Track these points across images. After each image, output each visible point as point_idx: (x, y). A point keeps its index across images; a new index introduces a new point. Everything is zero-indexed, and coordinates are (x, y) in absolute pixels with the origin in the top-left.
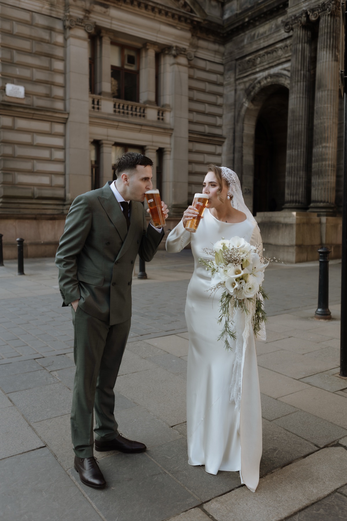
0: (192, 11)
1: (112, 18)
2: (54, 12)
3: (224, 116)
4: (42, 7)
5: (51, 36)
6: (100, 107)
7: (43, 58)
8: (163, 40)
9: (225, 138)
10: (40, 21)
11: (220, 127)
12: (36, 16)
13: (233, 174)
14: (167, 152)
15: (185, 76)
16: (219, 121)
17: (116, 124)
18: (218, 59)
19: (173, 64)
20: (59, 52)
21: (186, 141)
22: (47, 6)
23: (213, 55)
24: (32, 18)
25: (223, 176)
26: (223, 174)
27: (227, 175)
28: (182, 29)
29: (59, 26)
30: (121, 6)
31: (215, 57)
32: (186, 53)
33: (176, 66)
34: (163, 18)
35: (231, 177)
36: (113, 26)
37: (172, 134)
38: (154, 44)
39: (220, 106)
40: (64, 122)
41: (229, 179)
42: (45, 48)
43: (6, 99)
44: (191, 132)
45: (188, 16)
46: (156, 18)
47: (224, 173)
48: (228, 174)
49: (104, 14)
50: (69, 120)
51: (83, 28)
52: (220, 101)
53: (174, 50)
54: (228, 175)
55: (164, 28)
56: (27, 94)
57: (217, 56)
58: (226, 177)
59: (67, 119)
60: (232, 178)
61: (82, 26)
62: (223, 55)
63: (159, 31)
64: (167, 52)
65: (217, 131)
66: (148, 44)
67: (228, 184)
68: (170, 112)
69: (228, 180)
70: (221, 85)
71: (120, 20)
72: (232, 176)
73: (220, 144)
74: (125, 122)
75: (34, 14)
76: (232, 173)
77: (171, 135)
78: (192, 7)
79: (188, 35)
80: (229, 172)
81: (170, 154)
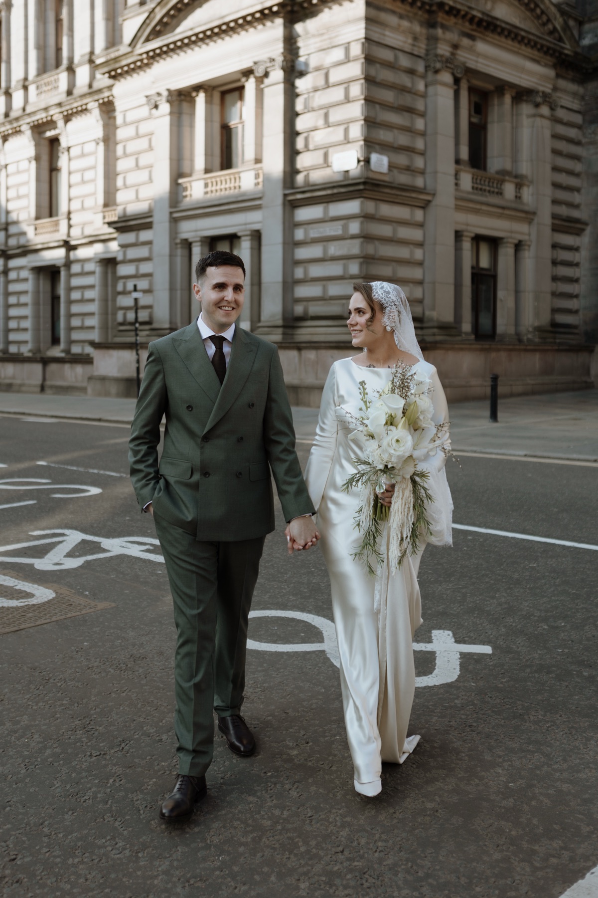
0: (560, 39)
1: (479, 55)
2: (416, 49)
3: (583, 191)
4: (405, 42)
5: (413, 83)
6: (459, 182)
7: (405, 114)
8: (525, 81)
9: (586, 224)
10: (405, 62)
11: (577, 207)
12: (400, 55)
13: (391, 292)
14: (526, 247)
15: (547, 133)
16: (576, 198)
17: (478, 207)
18: (576, 106)
19: (534, 116)
20: (420, 105)
21: (548, 230)
22: (410, 41)
23: (571, 99)
24: (396, 57)
25: (375, 297)
26: (375, 294)
27: (381, 295)
28: (546, 65)
29: (421, 68)
30: (487, 36)
31: (573, 102)
32: (551, 100)
33: (538, 119)
34: (528, 51)
35: (387, 297)
36: (479, 65)
37: (533, 220)
38: (512, 86)
39: (577, 175)
40: (425, 206)
41: (385, 299)
42: (407, 100)
43: (371, 175)
44: (554, 216)
45: (558, 48)
46: (520, 51)
47: (377, 292)
48: (383, 292)
49: (471, 50)
50: (433, 203)
51: (451, 71)
52: (578, 167)
53: (540, 97)
54: (384, 294)
55: (530, 65)
56: (391, 166)
57: (576, 101)
58: (380, 297)
59: (429, 201)
60: (390, 297)
61: (450, 68)
62: (583, 98)
63: (523, 70)
64: (525, 98)
65: (575, 214)
66: (506, 87)
67: (382, 308)
68: (528, 186)
69: (383, 301)
70: (578, 143)
71: (486, 57)
72: (390, 296)
73: (579, 232)
74: (488, 205)
75: (397, 52)
76: (390, 290)
77: (530, 222)
78: (562, 34)
79: (551, 73)
80: (384, 289)
81: (529, 250)
